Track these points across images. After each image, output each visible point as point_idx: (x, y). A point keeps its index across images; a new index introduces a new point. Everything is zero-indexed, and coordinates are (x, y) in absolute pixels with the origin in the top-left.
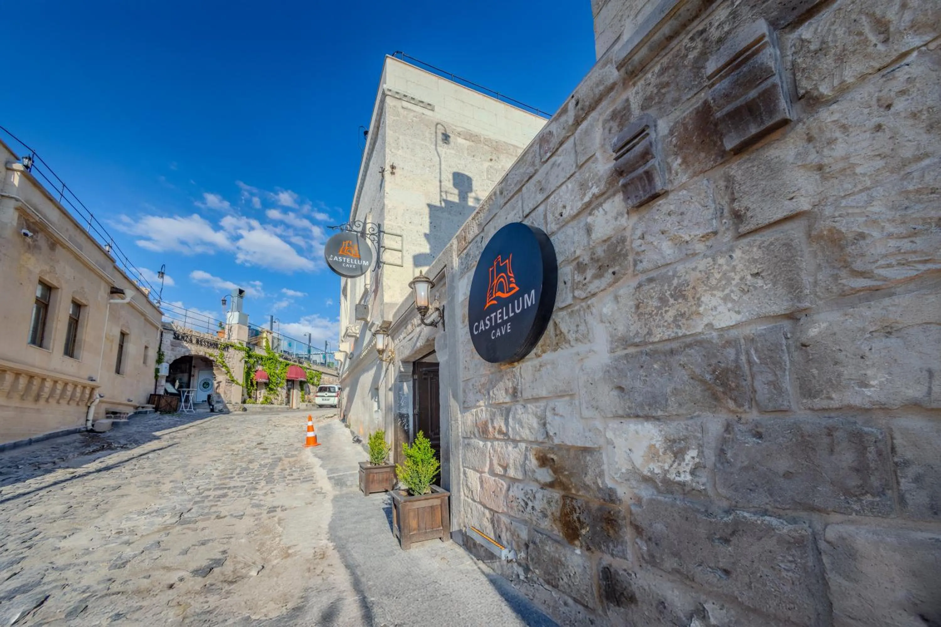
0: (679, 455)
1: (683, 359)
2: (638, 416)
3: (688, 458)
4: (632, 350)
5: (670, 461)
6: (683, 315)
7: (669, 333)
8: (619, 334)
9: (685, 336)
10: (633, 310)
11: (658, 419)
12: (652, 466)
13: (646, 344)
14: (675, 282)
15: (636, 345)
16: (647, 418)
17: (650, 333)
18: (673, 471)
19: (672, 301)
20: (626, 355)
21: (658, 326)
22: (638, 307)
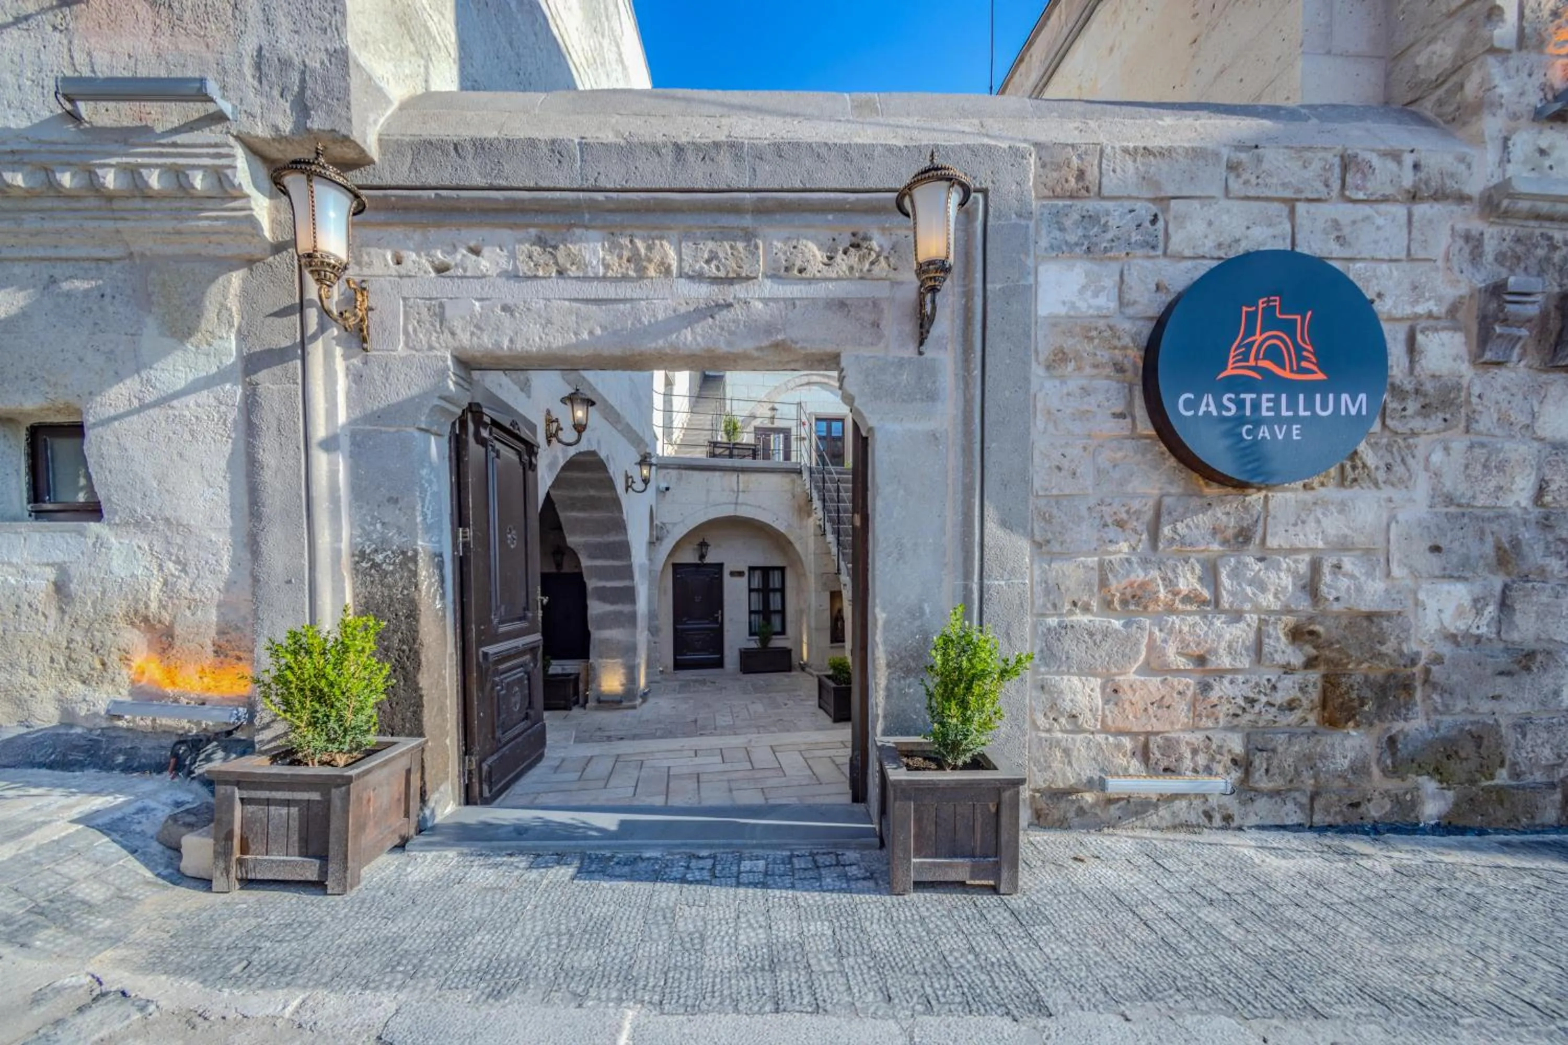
0: (1479, 613)
1: (1495, 527)
2: (1451, 577)
3: (1486, 613)
4: (1452, 509)
5: (1472, 617)
6: (1501, 488)
7: (1490, 502)
8: (1445, 490)
9: (1501, 507)
10: (1462, 469)
11: (1466, 579)
12: (1458, 624)
13: (1468, 505)
14: (1501, 455)
15: (1459, 505)
16: (1460, 578)
17: (1474, 497)
18: (1474, 626)
19: (1494, 472)
20: (1446, 514)
21: (1482, 492)
22: (1467, 467)
